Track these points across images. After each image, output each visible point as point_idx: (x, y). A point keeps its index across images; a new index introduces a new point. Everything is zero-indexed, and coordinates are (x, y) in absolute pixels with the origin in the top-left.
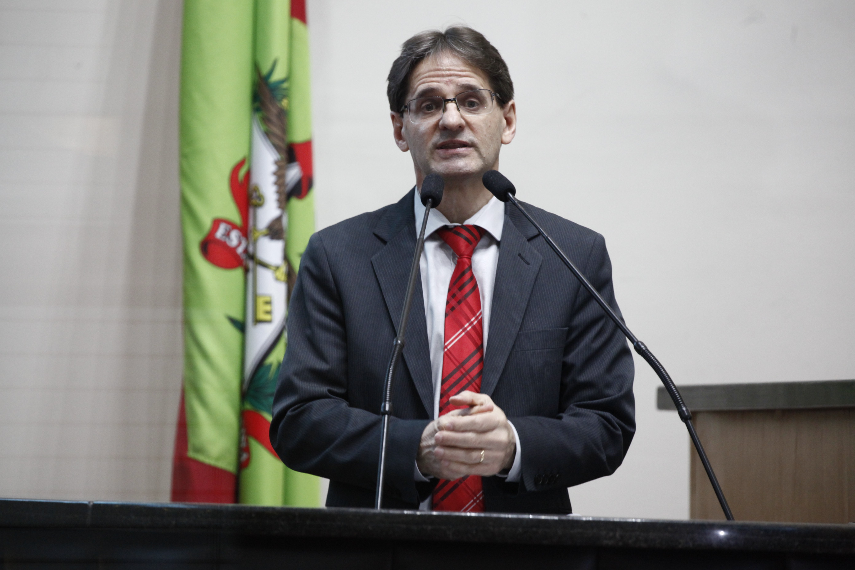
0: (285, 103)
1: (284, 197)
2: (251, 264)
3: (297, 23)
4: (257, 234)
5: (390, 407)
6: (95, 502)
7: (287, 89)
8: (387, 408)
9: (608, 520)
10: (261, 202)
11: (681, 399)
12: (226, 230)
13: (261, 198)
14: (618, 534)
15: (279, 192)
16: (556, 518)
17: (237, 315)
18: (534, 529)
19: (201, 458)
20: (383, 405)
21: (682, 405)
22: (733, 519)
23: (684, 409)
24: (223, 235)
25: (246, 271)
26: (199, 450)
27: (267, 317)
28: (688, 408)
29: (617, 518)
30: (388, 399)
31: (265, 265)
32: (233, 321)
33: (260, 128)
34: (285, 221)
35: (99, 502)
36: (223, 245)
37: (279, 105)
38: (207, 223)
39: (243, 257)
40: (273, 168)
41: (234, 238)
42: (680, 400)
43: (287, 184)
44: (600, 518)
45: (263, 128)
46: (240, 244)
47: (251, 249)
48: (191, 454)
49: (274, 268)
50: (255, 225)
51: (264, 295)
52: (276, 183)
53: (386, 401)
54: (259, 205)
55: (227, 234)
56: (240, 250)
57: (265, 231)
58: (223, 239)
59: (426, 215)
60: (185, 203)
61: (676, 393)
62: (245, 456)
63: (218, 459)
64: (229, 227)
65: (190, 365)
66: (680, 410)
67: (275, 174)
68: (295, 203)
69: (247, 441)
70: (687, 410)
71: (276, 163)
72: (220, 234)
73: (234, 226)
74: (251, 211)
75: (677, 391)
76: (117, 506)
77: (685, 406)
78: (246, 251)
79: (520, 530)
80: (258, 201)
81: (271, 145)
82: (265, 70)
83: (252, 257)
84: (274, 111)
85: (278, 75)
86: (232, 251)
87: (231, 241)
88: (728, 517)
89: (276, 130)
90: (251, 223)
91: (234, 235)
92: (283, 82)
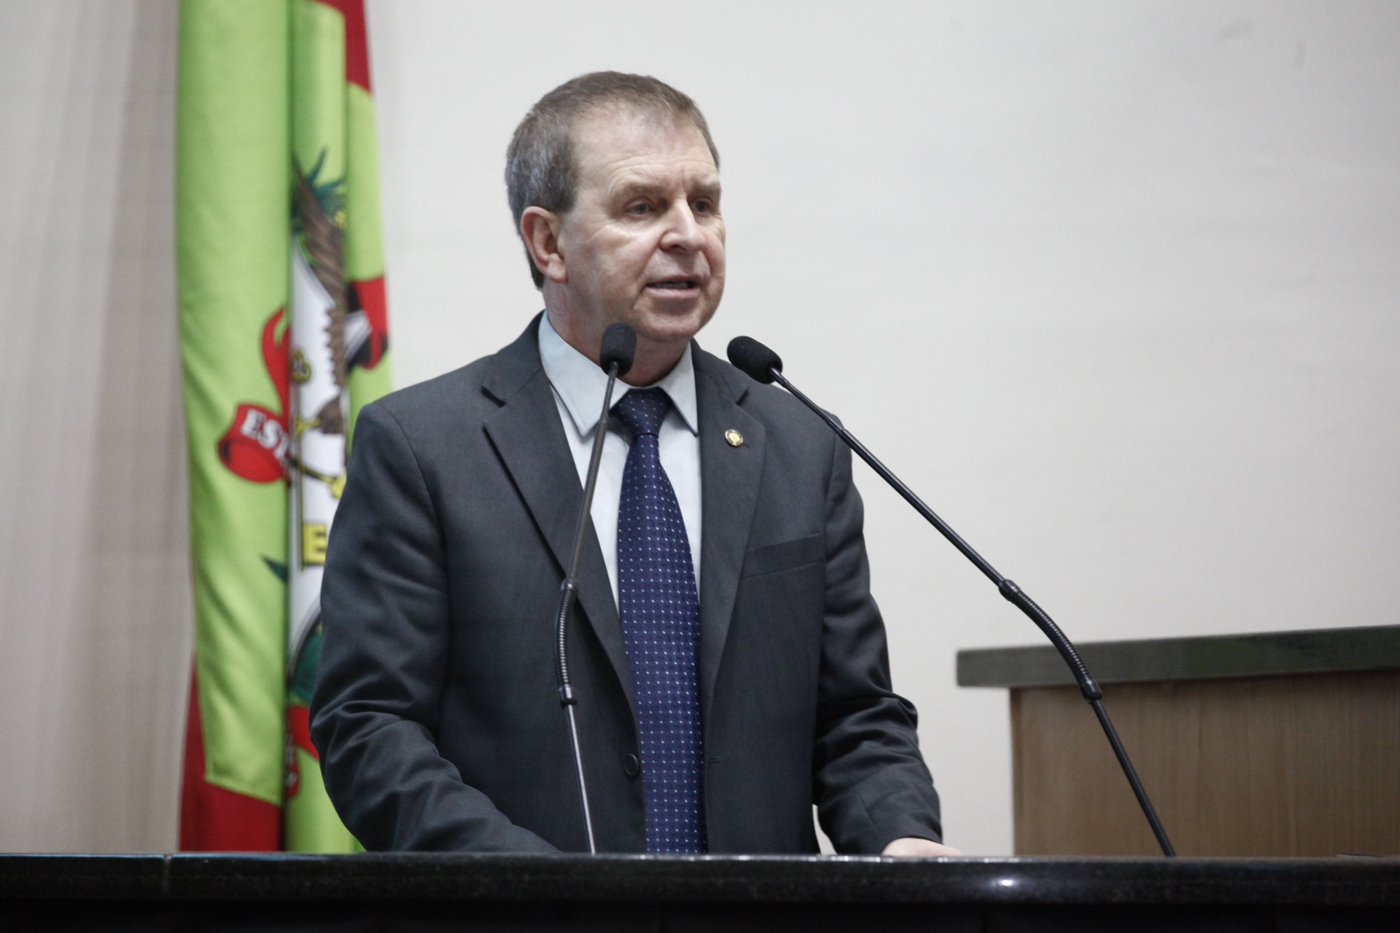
0: (340, 218)
1: (342, 367)
2: (293, 474)
3: (356, 91)
4: (301, 427)
7: (344, 196)
10: (306, 375)
11: (1083, 664)
12: (257, 421)
13: (306, 369)
15: (334, 359)
17: (277, 555)
18: (887, 879)
19: (228, 783)
20: (560, 689)
21: (1086, 676)
23: (1090, 682)
24: (254, 429)
25: (288, 484)
26: (224, 771)
31: (315, 475)
32: (272, 565)
33: (302, 259)
36: (253, 445)
37: (330, 222)
38: (228, 411)
40: (324, 321)
41: (271, 434)
42: (1083, 670)
43: (347, 348)
45: (307, 258)
46: (279, 442)
47: (293, 451)
48: (211, 777)
49: (329, 480)
50: (298, 411)
51: (316, 523)
52: (329, 345)
54: (304, 380)
55: (260, 428)
56: (280, 453)
58: (254, 435)
59: (610, 387)
60: (189, 379)
61: (1076, 658)
62: (292, 778)
63: (252, 784)
64: (261, 415)
65: (205, 635)
66: (1083, 684)
67: (327, 330)
68: (361, 375)
69: (295, 755)
70: (1094, 684)
71: (329, 313)
72: (248, 428)
73: (268, 414)
74: (292, 389)
75: (1075, 652)
78: (287, 454)
80: (302, 375)
81: (320, 285)
82: (307, 167)
83: (295, 462)
84: (324, 230)
85: (328, 174)
87: (267, 437)
88: (1167, 850)
89: (330, 263)
90: (292, 408)
91: (271, 429)
92: (336, 184)
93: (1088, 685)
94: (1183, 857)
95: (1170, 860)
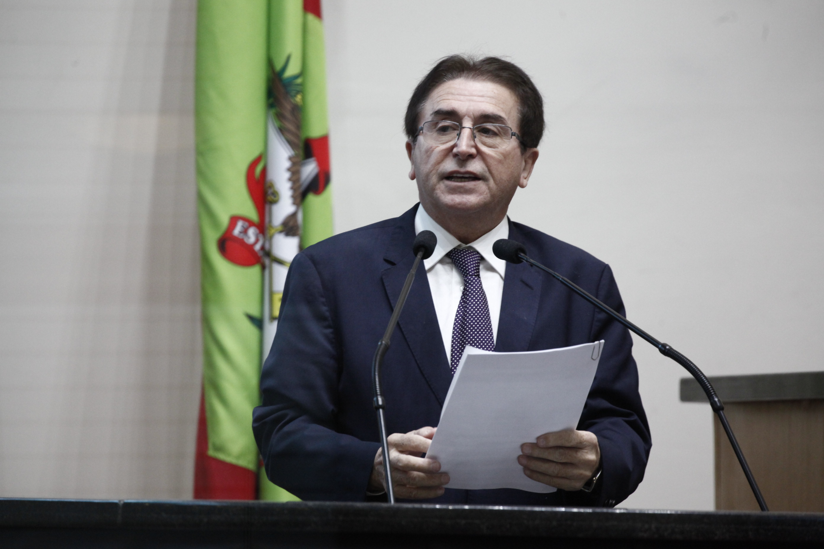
0: (299, 98)
1: (299, 193)
2: (267, 261)
3: (311, 17)
4: (273, 231)
5: (383, 401)
6: (126, 501)
7: (301, 85)
8: (380, 403)
9: (643, 512)
10: (275, 199)
11: (713, 389)
12: (243, 227)
13: (275, 194)
14: (653, 526)
15: (294, 188)
16: (589, 510)
17: (255, 312)
19: (222, 456)
20: (375, 399)
21: (714, 395)
22: (768, 510)
23: (716, 399)
24: (241, 232)
25: (263, 268)
26: (219, 449)
28: (720, 399)
29: (651, 510)
30: (379, 393)
31: (280, 262)
32: (251, 318)
33: (274, 125)
34: (300, 216)
35: (129, 501)
37: (292, 101)
38: (225, 221)
39: (261, 254)
40: (287, 164)
41: (252, 235)
42: (712, 391)
43: (303, 181)
44: (635, 510)
45: (277, 124)
46: (257, 241)
47: (267, 246)
48: (211, 453)
50: (270, 221)
52: (290, 179)
53: (377, 395)
54: (274, 202)
55: (245, 231)
56: (257, 247)
57: (280, 228)
58: (241, 236)
60: (201, 200)
61: (708, 384)
63: (238, 457)
64: (247, 224)
65: (210, 364)
66: (712, 401)
67: (289, 170)
70: (719, 400)
71: (290, 159)
72: (237, 231)
73: (251, 223)
74: (267, 207)
75: (708, 381)
76: (147, 505)
77: (717, 397)
78: (263, 248)
79: (554, 523)
80: (273, 198)
81: (285, 141)
82: (278, 66)
83: (267, 253)
84: (288, 107)
85: (292, 71)
86: (250, 248)
87: (249, 238)
88: (763, 508)
89: (290, 126)
90: (267, 220)
91: (252, 232)
92: (296, 77)
93: (715, 401)
94: (773, 512)
95: (765, 513)
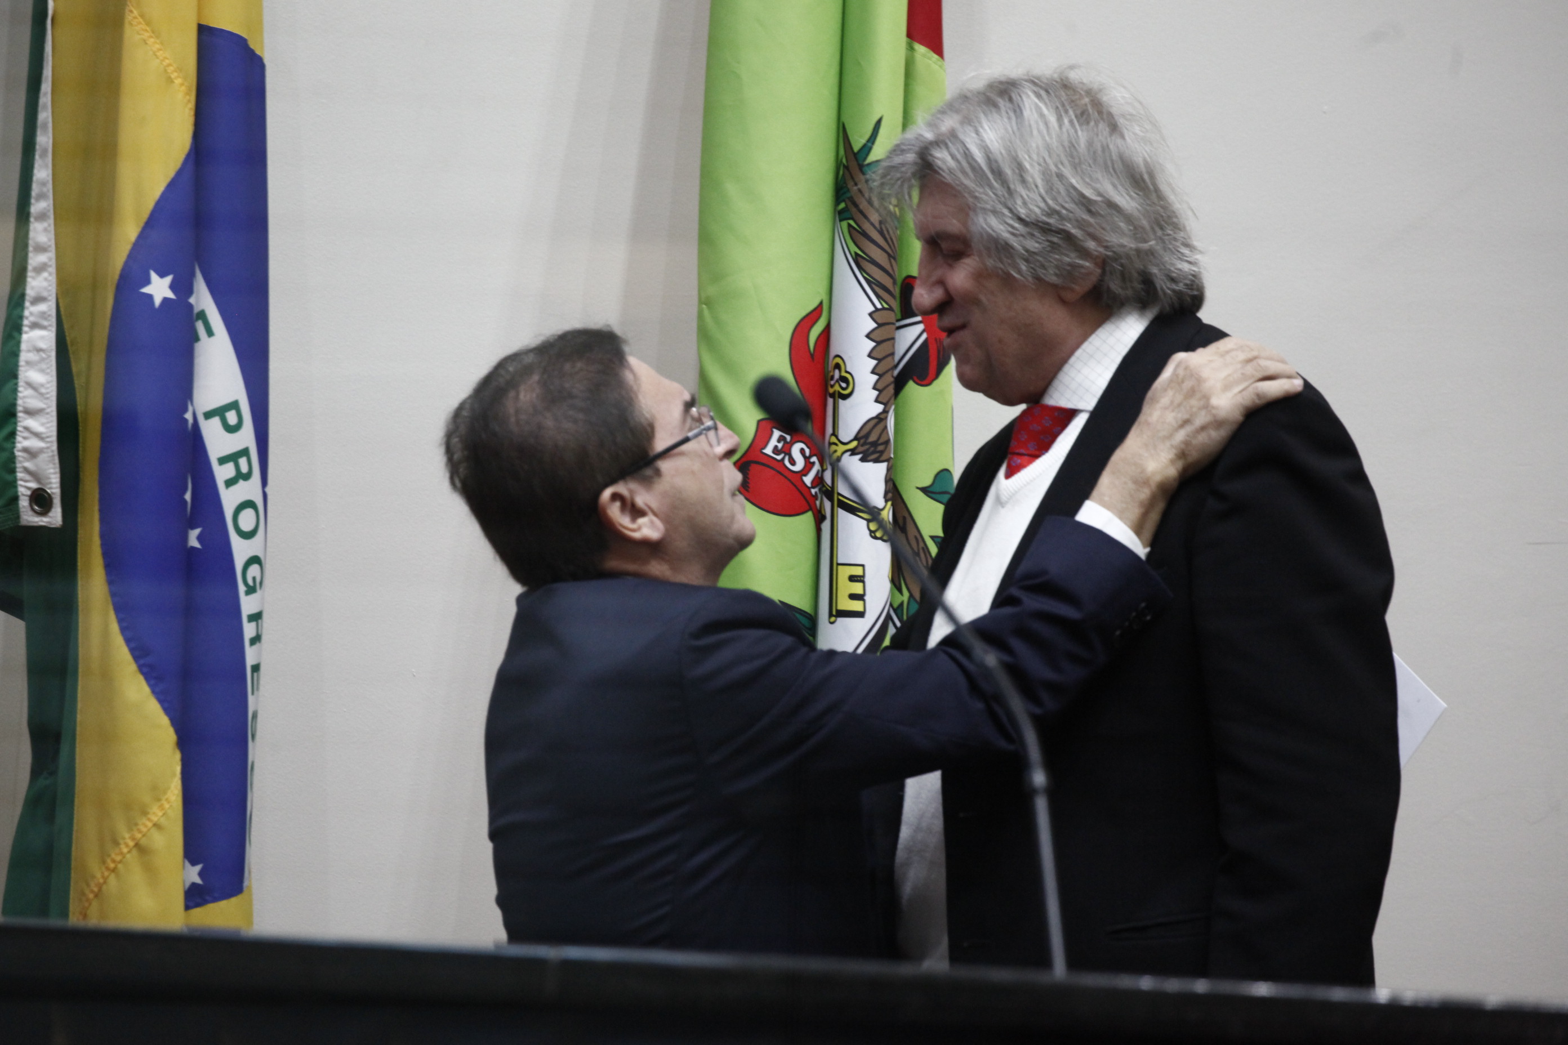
1: (889, 382)
2: (827, 506)
3: (922, 51)
4: (839, 449)
10: (848, 389)
13: (848, 381)
15: (878, 372)
24: (778, 450)
25: (820, 518)
27: (856, 606)
31: (852, 509)
33: (845, 251)
34: (891, 423)
36: (779, 468)
38: (747, 425)
39: (814, 491)
40: (867, 325)
41: (799, 458)
43: (900, 358)
45: (851, 250)
46: (808, 466)
47: (828, 478)
50: (835, 432)
51: (850, 564)
52: (872, 355)
54: (844, 396)
55: (786, 449)
57: (853, 445)
60: (706, 388)
67: (870, 336)
68: (915, 391)
71: (873, 315)
72: (771, 448)
74: (830, 406)
78: (819, 480)
80: (843, 387)
81: (866, 282)
82: (857, 143)
83: (829, 493)
84: (874, 217)
85: (881, 148)
86: (796, 480)
87: (794, 461)
90: (829, 429)
91: (799, 451)
